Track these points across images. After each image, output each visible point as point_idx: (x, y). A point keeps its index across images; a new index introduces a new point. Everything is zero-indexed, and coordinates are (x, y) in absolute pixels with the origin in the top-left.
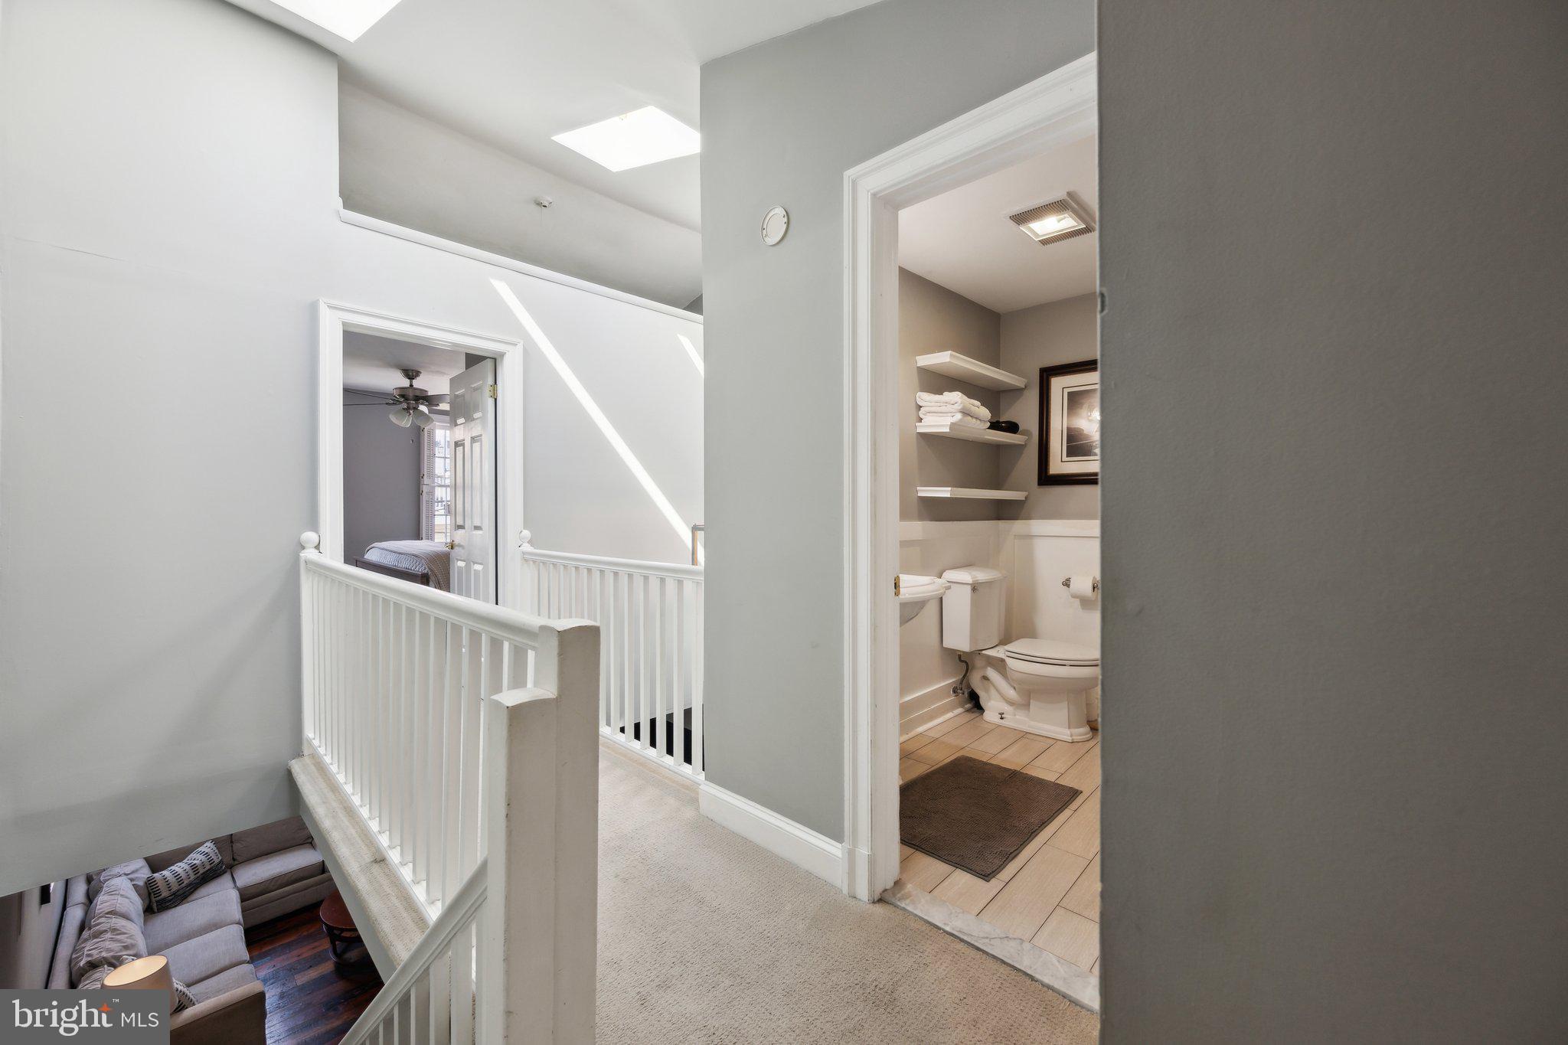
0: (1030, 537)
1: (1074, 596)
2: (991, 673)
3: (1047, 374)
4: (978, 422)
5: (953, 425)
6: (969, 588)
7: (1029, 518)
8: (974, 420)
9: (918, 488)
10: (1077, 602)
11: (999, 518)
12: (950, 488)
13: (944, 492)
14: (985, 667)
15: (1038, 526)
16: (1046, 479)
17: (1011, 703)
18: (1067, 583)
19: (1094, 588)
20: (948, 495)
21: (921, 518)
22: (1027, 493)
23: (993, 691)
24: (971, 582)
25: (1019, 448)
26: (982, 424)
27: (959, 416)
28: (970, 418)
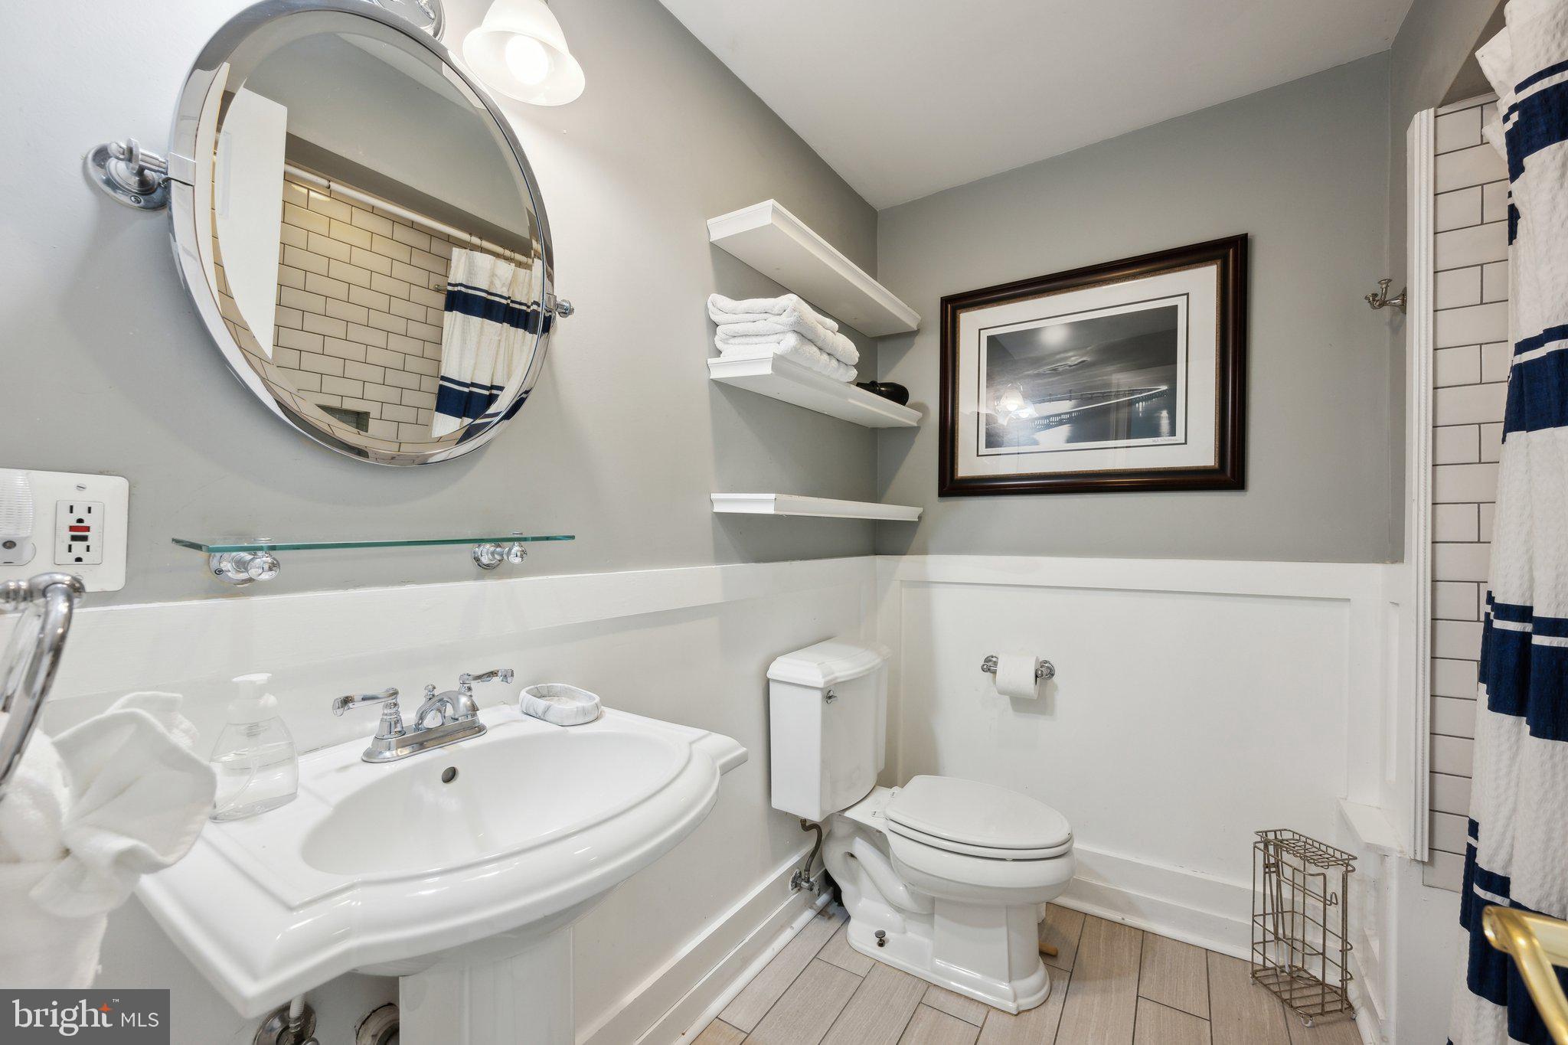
0: (926, 584)
1: (1002, 692)
2: (861, 848)
3: (954, 305)
4: (834, 363)
5: (778, 361)
6: (818, 696)
7: (924, 551)
8: (825, 357)
9: (714, 496)
10: (1007, 698)
11: (876, 551)
12: (772, 496)
13: (762, 504)
14: (850, 837)
15: (939, 566)
16: (952, 486)
17: (899, 909)
18: (990, 666)
19: (1036, 677)
20: (770, 510)
21: (721, 557)
22: (920, 510)
23: (865, 883)
24: (821, 685)
25: (906, 433)
26: (842, 370)
27: (791, 340)
28: (815, 349)
